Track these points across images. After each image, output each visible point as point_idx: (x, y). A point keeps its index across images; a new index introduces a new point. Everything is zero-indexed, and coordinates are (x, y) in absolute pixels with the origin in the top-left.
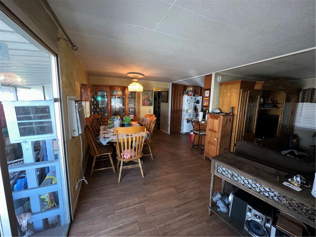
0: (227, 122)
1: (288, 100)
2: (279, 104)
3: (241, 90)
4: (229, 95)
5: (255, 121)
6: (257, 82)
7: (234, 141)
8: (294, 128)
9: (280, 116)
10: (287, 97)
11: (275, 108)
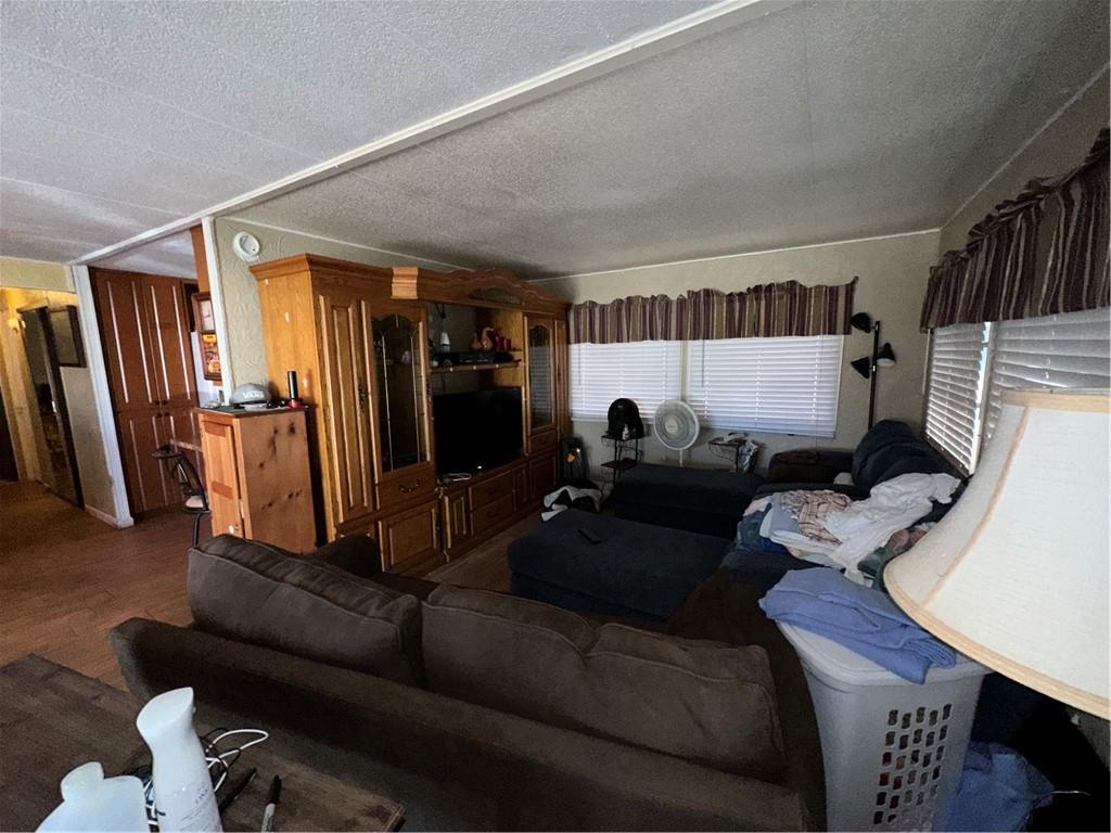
0: (272, 442)
1: (538, 338)
2: (515, 350)
3: (322, 298)
4: (288, 320)
5: (426, 416)
6: (396, 271)
7: (336, 515)
8: (573, 419)
9: (523, 389)
10: (532, 328)
11: (502, 365)
